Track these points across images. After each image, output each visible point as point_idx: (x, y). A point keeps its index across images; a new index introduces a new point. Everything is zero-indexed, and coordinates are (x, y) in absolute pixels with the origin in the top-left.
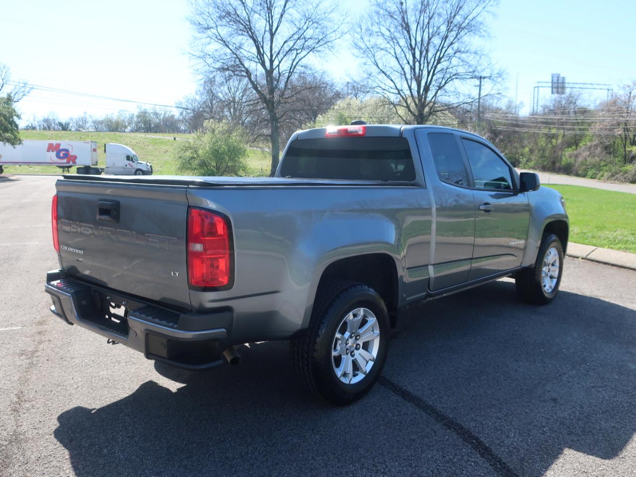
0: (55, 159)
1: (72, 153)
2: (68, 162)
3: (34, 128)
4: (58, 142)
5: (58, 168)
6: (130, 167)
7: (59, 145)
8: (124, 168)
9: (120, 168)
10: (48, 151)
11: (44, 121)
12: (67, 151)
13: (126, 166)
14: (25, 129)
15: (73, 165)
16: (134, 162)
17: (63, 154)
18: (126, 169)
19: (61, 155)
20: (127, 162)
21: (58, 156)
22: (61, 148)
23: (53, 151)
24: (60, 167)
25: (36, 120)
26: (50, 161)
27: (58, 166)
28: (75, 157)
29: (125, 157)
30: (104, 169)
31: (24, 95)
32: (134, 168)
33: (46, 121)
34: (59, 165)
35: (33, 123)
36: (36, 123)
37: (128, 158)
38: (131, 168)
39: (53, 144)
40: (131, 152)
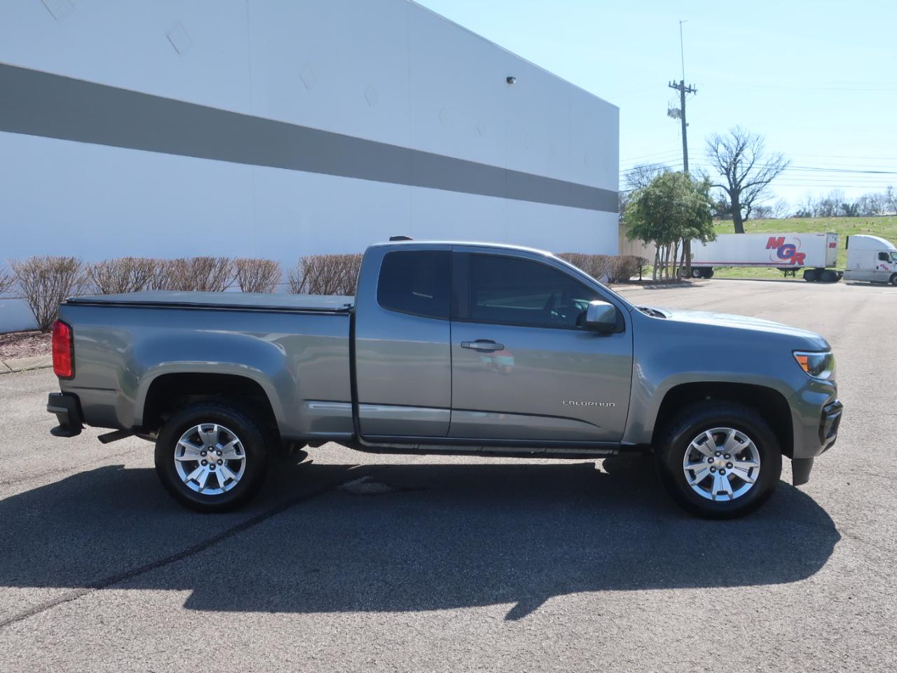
0: (776, 259)
1: (798, 251)
2: (793, 263)
3: (808, 215)
4: (782, 235)
5: (778, 270)
6: (884, 270)
7: (782, 239)
8: (875, 272)
9: (867, 270)
10: (768, 247)
11: (822, 204)
12: (793, 247)
13: (877, 268)
14: (795, 217)
15: (799, 266)
16: (891, 262)
17: (787, 252)
18: (876, 274)
19: (785, 253)
20: (880, 263)
21: (780, 255)
22: (785, 243)
23: (774, 248)
24: (781, 269)
25: (811, 203)
26: (770, 262)
27: (778, 268)
28: (803, 256)
29: (877, 255)
30: (842, 272)
31: (777, 172)
32: (890, 272)
33: (826, 203)
34: (780, 266)
35: (807, 207)
36: (811, 208)
37: (883, 256)
38: (883, 272)
39: (775, 238)
40: (887, 247)
